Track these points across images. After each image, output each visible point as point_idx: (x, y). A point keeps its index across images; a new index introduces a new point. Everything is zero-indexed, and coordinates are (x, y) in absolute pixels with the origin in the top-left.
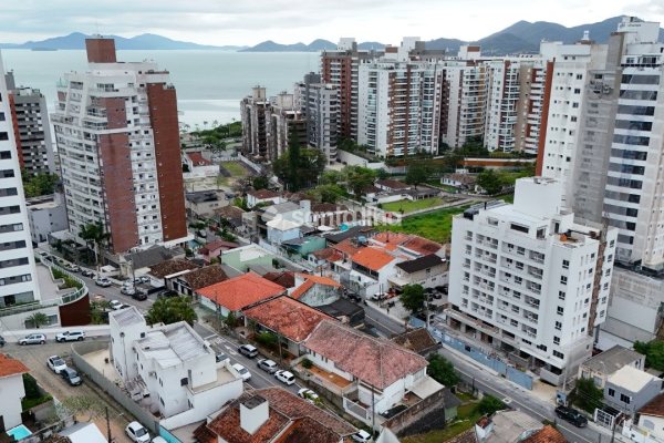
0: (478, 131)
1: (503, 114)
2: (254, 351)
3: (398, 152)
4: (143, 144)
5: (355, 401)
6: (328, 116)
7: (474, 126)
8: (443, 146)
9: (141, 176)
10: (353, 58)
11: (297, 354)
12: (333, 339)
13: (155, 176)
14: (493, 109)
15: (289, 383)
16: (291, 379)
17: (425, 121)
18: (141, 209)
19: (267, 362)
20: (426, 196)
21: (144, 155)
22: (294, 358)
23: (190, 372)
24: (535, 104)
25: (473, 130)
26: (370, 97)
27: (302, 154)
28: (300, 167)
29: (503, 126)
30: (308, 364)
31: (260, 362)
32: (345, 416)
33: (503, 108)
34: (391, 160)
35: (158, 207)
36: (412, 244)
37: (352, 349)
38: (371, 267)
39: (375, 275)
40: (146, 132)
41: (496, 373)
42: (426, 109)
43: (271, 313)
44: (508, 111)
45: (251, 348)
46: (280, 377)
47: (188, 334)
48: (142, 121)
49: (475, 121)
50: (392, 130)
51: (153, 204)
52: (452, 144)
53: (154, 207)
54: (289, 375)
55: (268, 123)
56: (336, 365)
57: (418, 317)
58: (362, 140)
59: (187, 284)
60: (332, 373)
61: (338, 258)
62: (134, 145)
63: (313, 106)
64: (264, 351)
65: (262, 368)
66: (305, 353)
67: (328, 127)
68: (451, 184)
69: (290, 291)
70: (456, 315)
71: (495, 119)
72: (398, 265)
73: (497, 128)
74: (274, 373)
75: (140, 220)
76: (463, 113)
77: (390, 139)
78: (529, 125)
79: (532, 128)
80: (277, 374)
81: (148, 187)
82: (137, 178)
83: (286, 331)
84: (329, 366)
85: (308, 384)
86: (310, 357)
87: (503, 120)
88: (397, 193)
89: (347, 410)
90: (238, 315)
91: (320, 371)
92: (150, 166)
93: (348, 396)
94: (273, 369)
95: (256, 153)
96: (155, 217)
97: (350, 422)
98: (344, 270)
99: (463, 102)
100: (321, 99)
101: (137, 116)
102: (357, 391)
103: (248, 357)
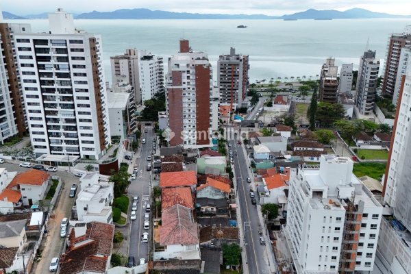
4: (191, 94)
6: (368, 82)
9: (189, 110)
10: (407, 42)
13: (195, 111)
15: (145, 228)
16: (146, 226)
18: (187, 127)
21: (191, 100)
23: (87, 205)
40: (193, 89)
48: (191, 83)
51: (193, 125)
62: (187, 95)
67: (367, 89)
74: (144, 221)
81: (191, 116)
83: (164, 204)
100: (366, 70)
101: (189, 81)
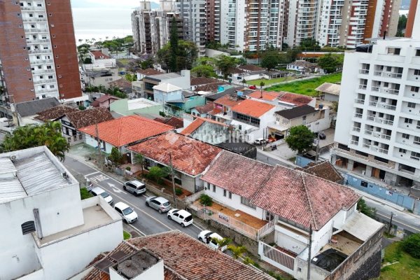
0: (309, 35)
1: (332, 17)
2: (141, 188)
3: (252, 48)
4: (35, 5)
5: (272, 244)
6: (198, 21)
7: (307, 31)
8: (285, 46)
9: (34, 37)
11: (192, 189)
12: (238, 170)
13: (48, 37)
14: (324, 14)
15: (186, 224)
16: (188, 219)
17: (272, 24)
18: (36, 68)
19: (157, 199)
20: (279, 76)
21: (36, 16)
22: (190, 194)
23: (36, 212)
24: (356, 9)
25: (306, 34)
26: (230, 6)
27: (179, 44)
28: (179, 55)
29: (330, 27)
30: (207, 201)
31: (148, 199)
32: (262, 265)
33: (332, 12)
34: (247, 54)
35: (53, 67)
36: (285, 98)
37: (264, 182)
38: (252, 115)
39: (256, 122)
41: (402, 209)
42: (273, 15)
43: (160, 147)
44: (335, 15)
45: (138, 184)
46: (174, 218)
47: (48, 162)
49: (307, 26)
50: (248, 31)
51: (49, 64)
52: (291, 44)
53: (49, 67)
54: (186, 214)
55: (152, 25)
56: (244, 201)
57: (304, 156)
58: (224, 40)
59: (71, 125)
60: (238, 211)
61: (219, 111)
62: (25, 5)
63: (187, 15)
64: (153, 188)
65: (152, 206)
66: (202, 188)
67: (198, 30)
68: (296, 69)
69: (179, 131)
70: (344, 154)
71: (326, 22)
72: (277, 113)
73: (327, 29)
74: (167, 212)
75: (36, 79)
76: (299, 20)
77: (246, 38)
78: (351, 26)
79: (353, 28)
80: (171, 213)
81: (42, 48)
82: (31, 38)
83: (179, 165)
84: (235, 203)
85: (209, 224)
86: (209, 193)
87: (331, 22)
88: (256, 73)
89: (264, 258)
90: (123, 151)
91: (223, 208)
92: (43, 27)
93: (264, 239)
94: (165, 208)
95: (143, 52)
96: (51, 77)
97: (272, 274)
98: (225, 120)
99: (299, 11)
100: (193, 8)
102: (273, 232)
103: (135, 194)
